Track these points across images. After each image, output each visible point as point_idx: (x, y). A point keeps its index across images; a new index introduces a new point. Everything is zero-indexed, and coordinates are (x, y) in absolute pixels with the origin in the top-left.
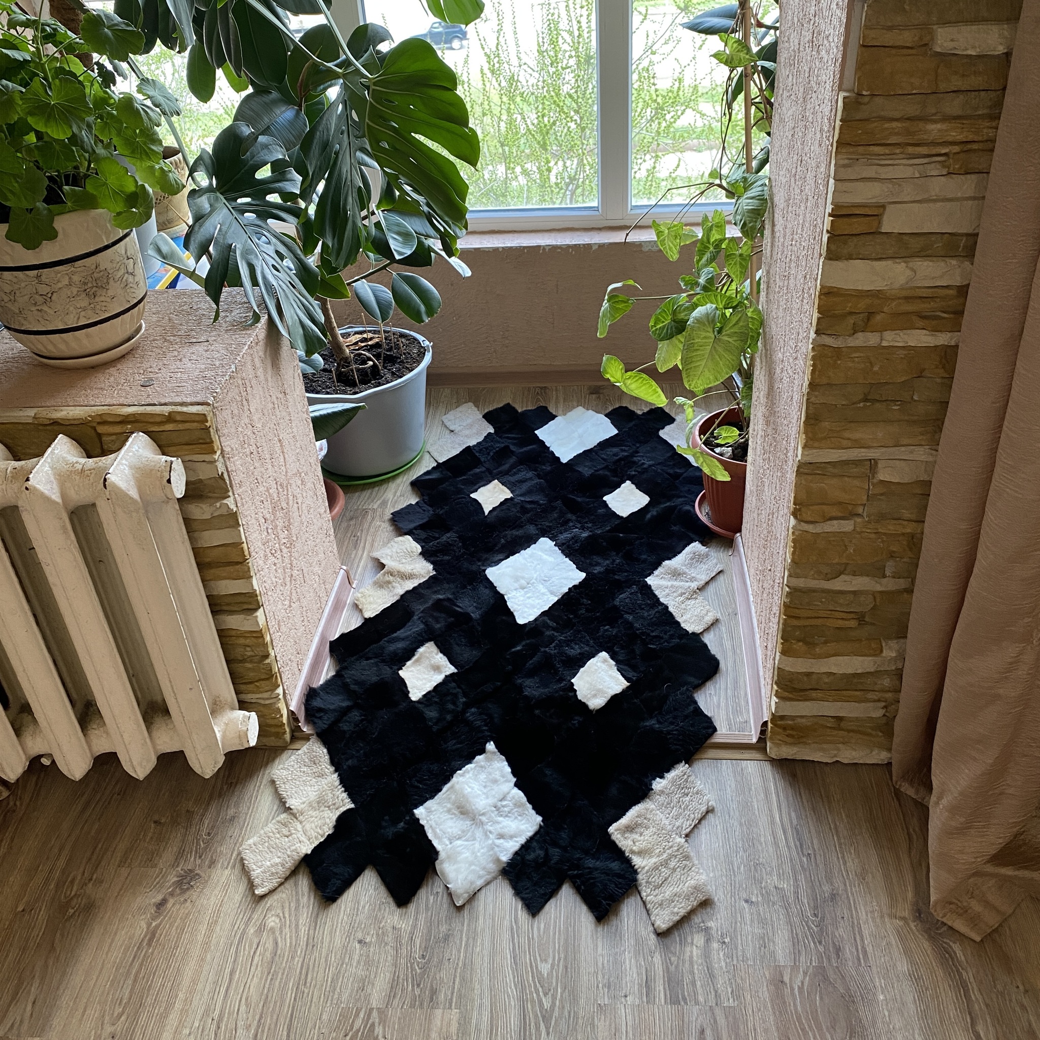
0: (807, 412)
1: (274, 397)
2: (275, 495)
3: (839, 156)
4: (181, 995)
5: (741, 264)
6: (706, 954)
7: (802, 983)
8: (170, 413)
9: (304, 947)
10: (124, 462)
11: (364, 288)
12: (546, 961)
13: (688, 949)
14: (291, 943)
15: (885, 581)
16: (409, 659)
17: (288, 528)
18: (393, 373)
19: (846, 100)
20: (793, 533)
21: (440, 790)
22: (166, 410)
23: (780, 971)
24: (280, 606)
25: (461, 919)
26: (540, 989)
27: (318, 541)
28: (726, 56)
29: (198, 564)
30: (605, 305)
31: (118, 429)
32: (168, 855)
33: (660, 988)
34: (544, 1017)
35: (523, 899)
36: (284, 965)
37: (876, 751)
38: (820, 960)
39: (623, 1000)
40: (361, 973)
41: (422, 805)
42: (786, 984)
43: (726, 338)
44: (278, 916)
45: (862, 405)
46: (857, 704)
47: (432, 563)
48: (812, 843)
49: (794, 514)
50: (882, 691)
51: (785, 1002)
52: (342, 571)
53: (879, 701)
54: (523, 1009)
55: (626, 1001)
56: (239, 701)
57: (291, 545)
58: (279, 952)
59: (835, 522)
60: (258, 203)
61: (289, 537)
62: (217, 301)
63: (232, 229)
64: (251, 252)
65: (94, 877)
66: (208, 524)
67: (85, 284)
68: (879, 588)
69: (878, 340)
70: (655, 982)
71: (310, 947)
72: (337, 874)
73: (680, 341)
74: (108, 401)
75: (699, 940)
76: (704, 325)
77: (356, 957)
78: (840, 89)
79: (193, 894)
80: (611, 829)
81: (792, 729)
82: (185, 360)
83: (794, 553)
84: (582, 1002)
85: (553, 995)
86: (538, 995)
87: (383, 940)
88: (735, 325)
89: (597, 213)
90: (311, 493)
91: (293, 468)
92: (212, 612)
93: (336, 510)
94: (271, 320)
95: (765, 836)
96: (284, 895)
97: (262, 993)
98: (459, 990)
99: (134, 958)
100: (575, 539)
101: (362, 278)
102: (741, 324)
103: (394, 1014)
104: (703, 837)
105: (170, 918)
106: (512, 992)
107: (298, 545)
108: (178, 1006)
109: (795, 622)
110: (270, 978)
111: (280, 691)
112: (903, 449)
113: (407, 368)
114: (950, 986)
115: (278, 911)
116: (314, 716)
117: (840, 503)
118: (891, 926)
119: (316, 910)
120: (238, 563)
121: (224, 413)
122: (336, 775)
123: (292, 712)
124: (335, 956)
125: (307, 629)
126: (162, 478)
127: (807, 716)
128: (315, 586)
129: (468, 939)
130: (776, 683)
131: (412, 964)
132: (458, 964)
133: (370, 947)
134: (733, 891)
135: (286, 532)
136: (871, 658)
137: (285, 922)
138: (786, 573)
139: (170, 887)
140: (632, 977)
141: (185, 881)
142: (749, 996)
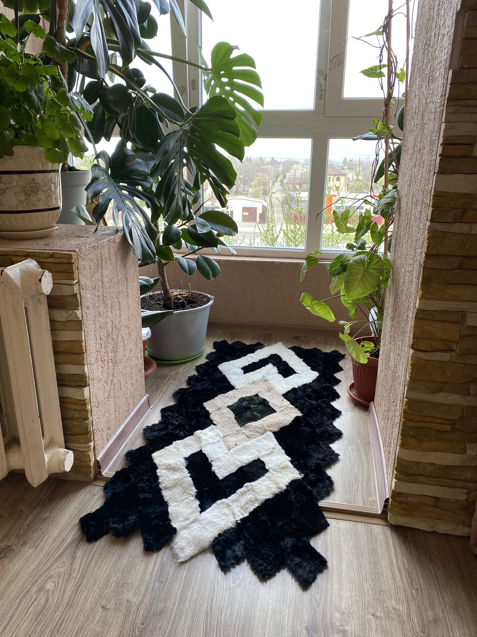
0: (423, 275)
2: (110, 330)
3: (448, 108)
5: (379, 237)
9: (65, 606)
11: (183, 260)
14: (57, 602)
15: (469, 398)
17: (115, 352)
18: (192, 307)
19: (454, 71)
20: (412, 360)
22: (51, 252)
24: (101, 393)
28: (377, 131)
29: (54, 351)
36: (48, 615)
37: (460, 526)
40: (98, 629)
43: (371, 271)
44: (54, 582)
45: (458, 271)
46: (449, 489)
48: (419, 581)
49: (413, 347)
50: (466, 481)
52: (146, 397)
53: (464, 488)
57: (115, 363)
58: (47, 607)
59: (439, 353)
60: (130, 187)
61: (115, 358)
66: (64, 326)
68: (465, 403)
69: (469, 229)
71: (68, 607)
73: (344, 276)
76: (358, 263)
77: (97, 618)
79: (6, 561)
82: (72, 241)
83: (411, 373)
87: (119, 608)
88: (375, 264)
89: (303, 251)
93: (149, 371)
95: (387, 573)
96: (63, 569)
101: (183, 256)
102: (379, 264)
107: (120, 366)
109: (411, 424)
110: (36, 623)
111: (92, 444)
113: (200, 305)
115: (56, 580)
117: (442, 340)
120: (77, 354)
123: (98, 461)
124: (84, 615)
125: (117, 418)
126: (37, 277)
127: (415, 495)
128: (127, 396)
129: (176, 615)
130: (396, 469)
131: (134, 628)
132: (165, 632)
133: (108, 612)
134: (363, 607)
135: (113, 354)
136: (459, 455)
137: (58, 587)
138: (406, 389)
141: (3, 552)
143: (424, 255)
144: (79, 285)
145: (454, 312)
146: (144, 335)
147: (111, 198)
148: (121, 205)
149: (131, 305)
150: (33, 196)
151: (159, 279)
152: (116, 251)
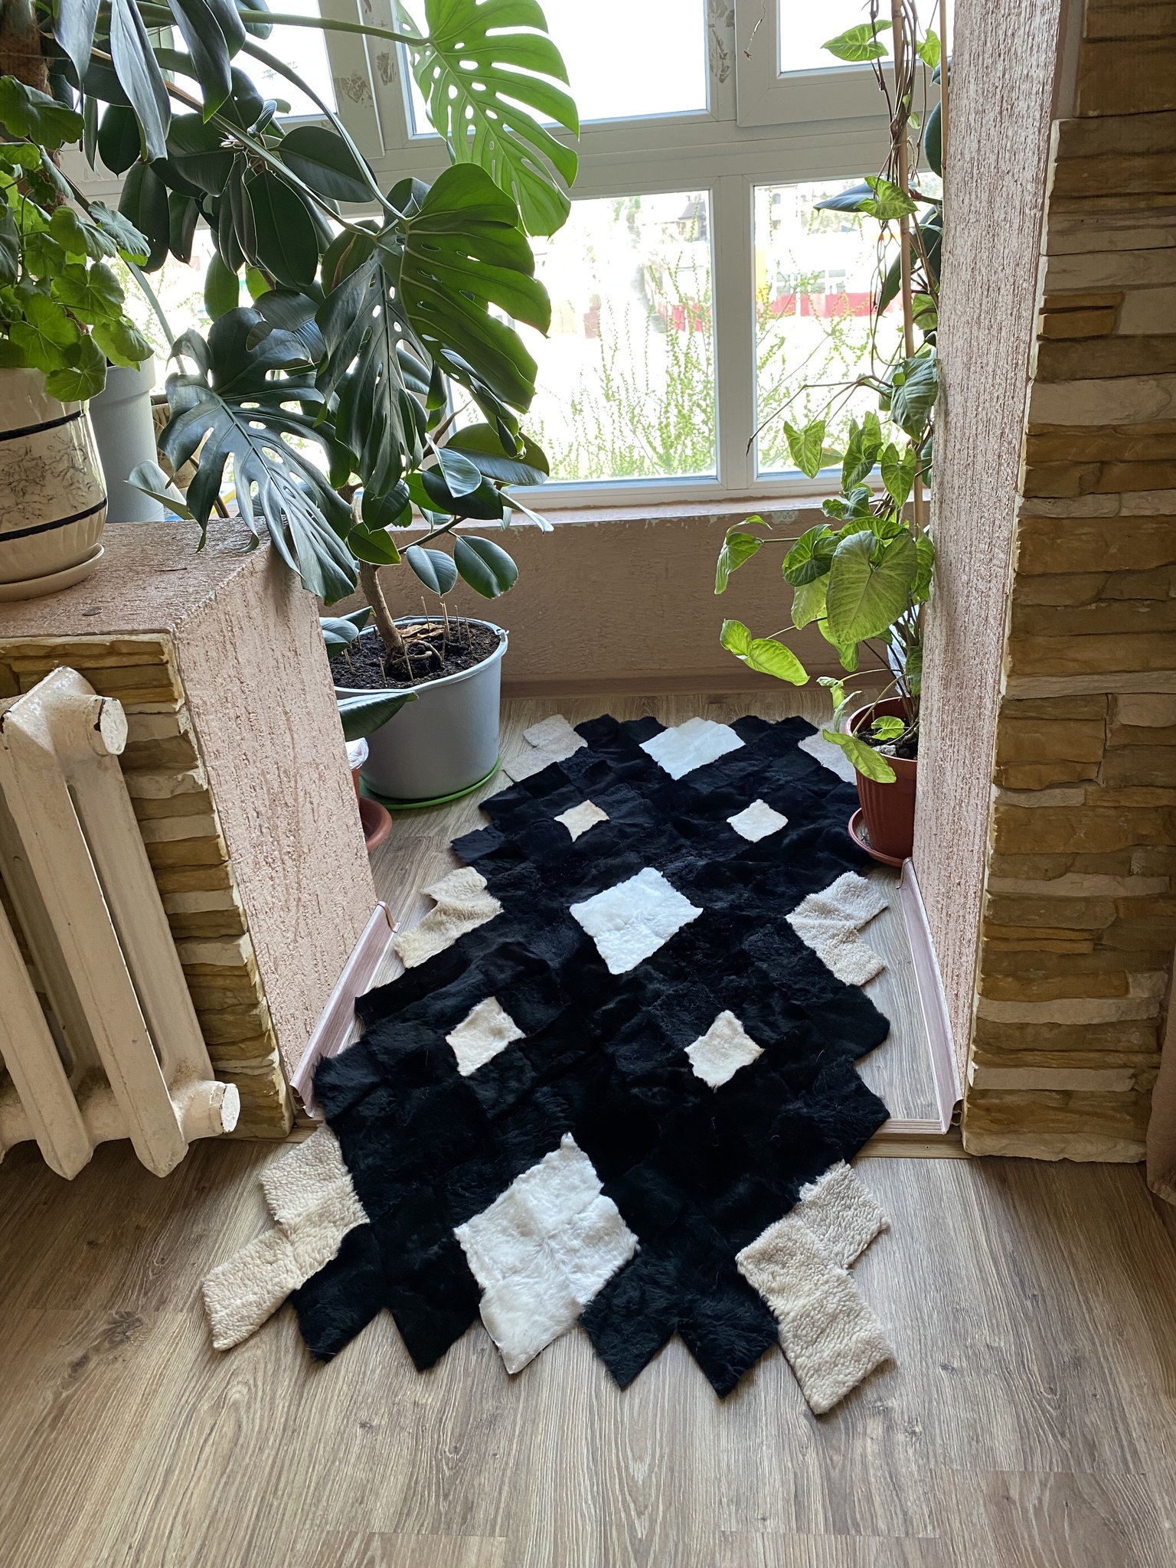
0: (1012, 623)
2: (276, 785)
3: (1054, 219)
4: (88, 1506)
5: (903, 479)
6: (887, 1451)
7: (1040, 1500)
8: (113, 643)
9: (280, 1433)
10: (37, 700)
11: (421, 555)
12: (641, 1459)
13: (858, 1443)
14: (261, 1426)
15: (1130, 881)
16: (461, 1020)
17: (295, 832)
18: (457, 665)
19: (1064, 129)
20: (996, 809)
21: (493, 1201)
22: (107, 639)
23: (1003, 1480)
24: (278, 936)
25: (516, 1390)
26: (632, 1506)
27: (342, 860)
29: (154, 868)
30: (725, 550)
31: (40, 666)
32: (101, 1291)
33: (817, 1505)
34: (636, 1553)
35: (608, 1363)
36: (247, 1460)
37: (1121, 1144)
38: (1065, 1464)
39: (760, 1526)
40: (361, 1475)
41: (466, 1222)
42: (1014, 1503)
44: (246, 1383)
45: (1093, 606)
46: (1093, 1072)
47: (500, 899)
48: (1038, 1280)
49: (997, 781)
50: (1129, 1051)
51: (1014, 1533)
52: (379, 908)
53: (1125, 1066)
54: (605, 1537)
55: (765, 1527)
57: (299, 857)
58: (241, 1441)
59: (1057, 791)
60: (269, 410)
61: (297, 845)
62: (202, 521)
63: (232, 437)
66: (168, 808)
67: (9, 474)
68: (1122, 893)
69: (1115, 507)
70: (810, 1497)
71: (288, 1434)
72: (334, 1320)
73: (824, 583)
74: (34, 631)
75: (875, 1428)
76: (857, 555)
77: (356, 1450)
78: (1054, 115)
79: (128, 1349)
80: (740, 1257)
81: (999, 1111)
82: (150, 589)
83: (998, 839)
84: (696, 1528)
85: (651, 1515)
86: (628, 1515)
87: (398, 1423)
88: (898, 553)
89: (714, 482)
90: (335, 795)
91: (306, 756)
95: (967, 1268)
96: (259, 1352)
97: (209, 1506)
98: (508, 1505)
99: (28, 1446)
100: (689, 867)
101: (418, 543)
102: (906, 552)
103: (407, 1543)
104: (876, 1268)
105: (91, 1383)
106: (588, 1508)
107: (311, 860)
108: (82, 1523)
109: (1003, 947)
110: (224, 1480)
111: (275, 1056)
112: (1155, 675)
115: (249, 1377)
116: (324, 1095)
117: (1065, 761)
118: (1169, 1410)
119: (303, 1374)
120: (211, 866)
122: (349, 1177)
123: (294, 1089)
124: (325, 1448)
125: (322, 977)
126: (87, 722)
127: (1020, 1091)
128: (337, 921)
129: (524, 1424)
130: (974, 1042)
131: (438, 1462)
132: (507, 1463)
133: (377, 1434)
134: (923, 1351)
135: (292, 838)
136: (1112, 1001)
137: (256, 1393)
138: (987, 872)
139: (96, 1339)
140: (773, 1487)
141: (118, 1330)
142: (958, 1524)
143: (1012, 575)
144: (189, 710)
145: (1088, 699)
146: (350, 758)
147: (226, 451)
148: (254, 466)
149: (315, 708)
150: (33, 493)
151: (369, 610)
152: (261, 593)
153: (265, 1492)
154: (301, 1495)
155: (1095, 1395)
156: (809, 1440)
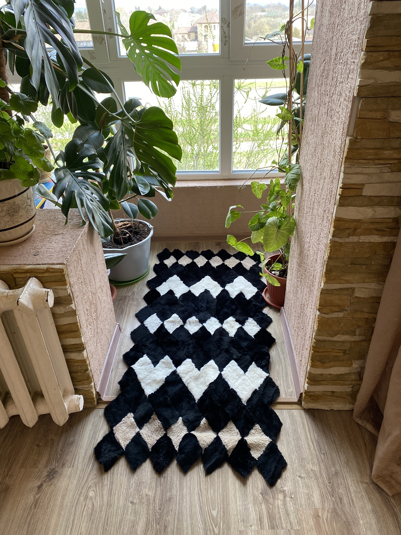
0: (326, 269)
1: (91, 256)
3: (346, 164)
5: (287, 200)
6: (285, 504)
8: (47, 268)
9: (106, 506)
10: (26, 292)
11: (126, 205)
12: (215, 510)
13: (276, 501)
14: (100, 504)
15: (355, 337)
18: (137, 239)
19: (351, 140)
20: (318, 318)
22: (45, 267)
23: (317, 511)
24: (93, 346)
26: (213, 524)
27: (108, 314)
28: (282, 115)
29: (58, 332)
30: (229, 215)
31: (23, 275)
32: (43, 462)
33: (266, 521)
36: (97, 515)
37: (347, 405)
38: (334, 505)
39: (250, 528)
40: (132, 518)
42: (320, 517)
43: (282, 231)
44: (94, 491)
45: (350, 266)
46: (341, 386)
48: (325, 447)
50: (351, 381)
51: (320, 526)
52: (117, 325)
53: (350, 385)
55: (252, 528)
56: (75, 389)
58: (95, 509)
59: (336, 313)
60: (84, 172)
61: (96, 316)
62: (66, 215)
63: (73, 184)
64: (82, 194)
65: (9, 474)
66: (63, 315)
67: (8, 211)
68: (352, 340)
69: (358, 239)
70: (263, 518)
71: (109, 506)
73: (262, 231)
74: (19, 262)
75: (281, 496)
76: (273, 225)
77: (130, 511)
78: (347, 135)
79: (55, 481)
81: (314, 396)
82: (53, 243)
84: (232, 530)
85: (219, 527)
86: (212, 527)
87: (142, 502)
88: (285, 226)
89: (218, 173)
90: (105, 294)
91: (98, 285)
92: (64, 352)
93: (113, 297)
94: (90, 224)
95: (305, 446)
96: (96, 480)
97: (87, 531)
98: (177, 526)
99: (28, 514)
101: (125, 200)
102: (288, 225)
105: (45, 492)
106: (201, 525)
107: (100, 318)
109: (317, 354)
110: (91, 522)
111: (93, 384)
112: (366, 284)
113: (143, 237)
114: (389, 515)
115: (94, 488)
117: (339, 306)
118: (362, 487)
120: (75, 331)
121: (71, 267)
123: (98, 392)
124: (120, 510)
125: (103, 354)
126: (44, 299)
128: (106, 334)
129: (179, 499)
130: (307, 378)
131: (155, 513)
132: (176, 513)
133: (136, 505)
134: (293, 472)
135: (95, 314)
136: (347, 368)
137: (97, 494)
138: (314, 333)
139: (44, 478)
140: (253, 516)
141: (51, 475)
142: (305, 524)
143: (327, 257)
144: (70, 286)
147: (73, 189)
150: (16, 215)
153: (104, 525)
154: (115, 525)
155: (341, 484)
156: (262, 501)
